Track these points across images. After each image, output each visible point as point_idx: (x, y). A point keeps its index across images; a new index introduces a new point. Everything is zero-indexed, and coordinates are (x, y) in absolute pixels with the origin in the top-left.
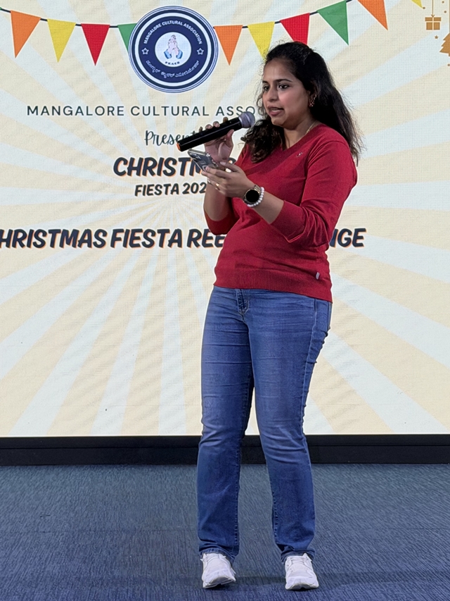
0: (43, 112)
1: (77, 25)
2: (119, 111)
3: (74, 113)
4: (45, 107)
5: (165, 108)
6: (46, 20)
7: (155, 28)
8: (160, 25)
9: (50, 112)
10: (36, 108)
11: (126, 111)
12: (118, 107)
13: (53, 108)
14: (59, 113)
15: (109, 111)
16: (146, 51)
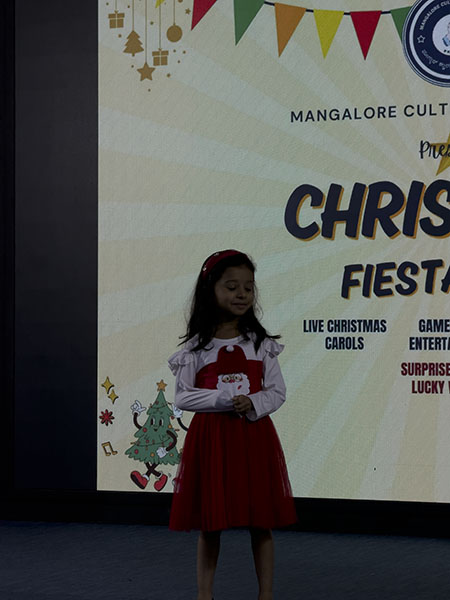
0: (308, 118)
1: (345, 14)
2: (390, 112)
3: (341, 117)
4: (310, 112)
5: (443, 105)
6: (312, 11)
7: (433, 10)
8: (438, 6)
9: (315, 117)
10: (301, 113)
11: (399, 111)
12: (390, 108)
13: (319, 112)
14: (325, 119)
15: (379, 113)
16: (422, 39)
